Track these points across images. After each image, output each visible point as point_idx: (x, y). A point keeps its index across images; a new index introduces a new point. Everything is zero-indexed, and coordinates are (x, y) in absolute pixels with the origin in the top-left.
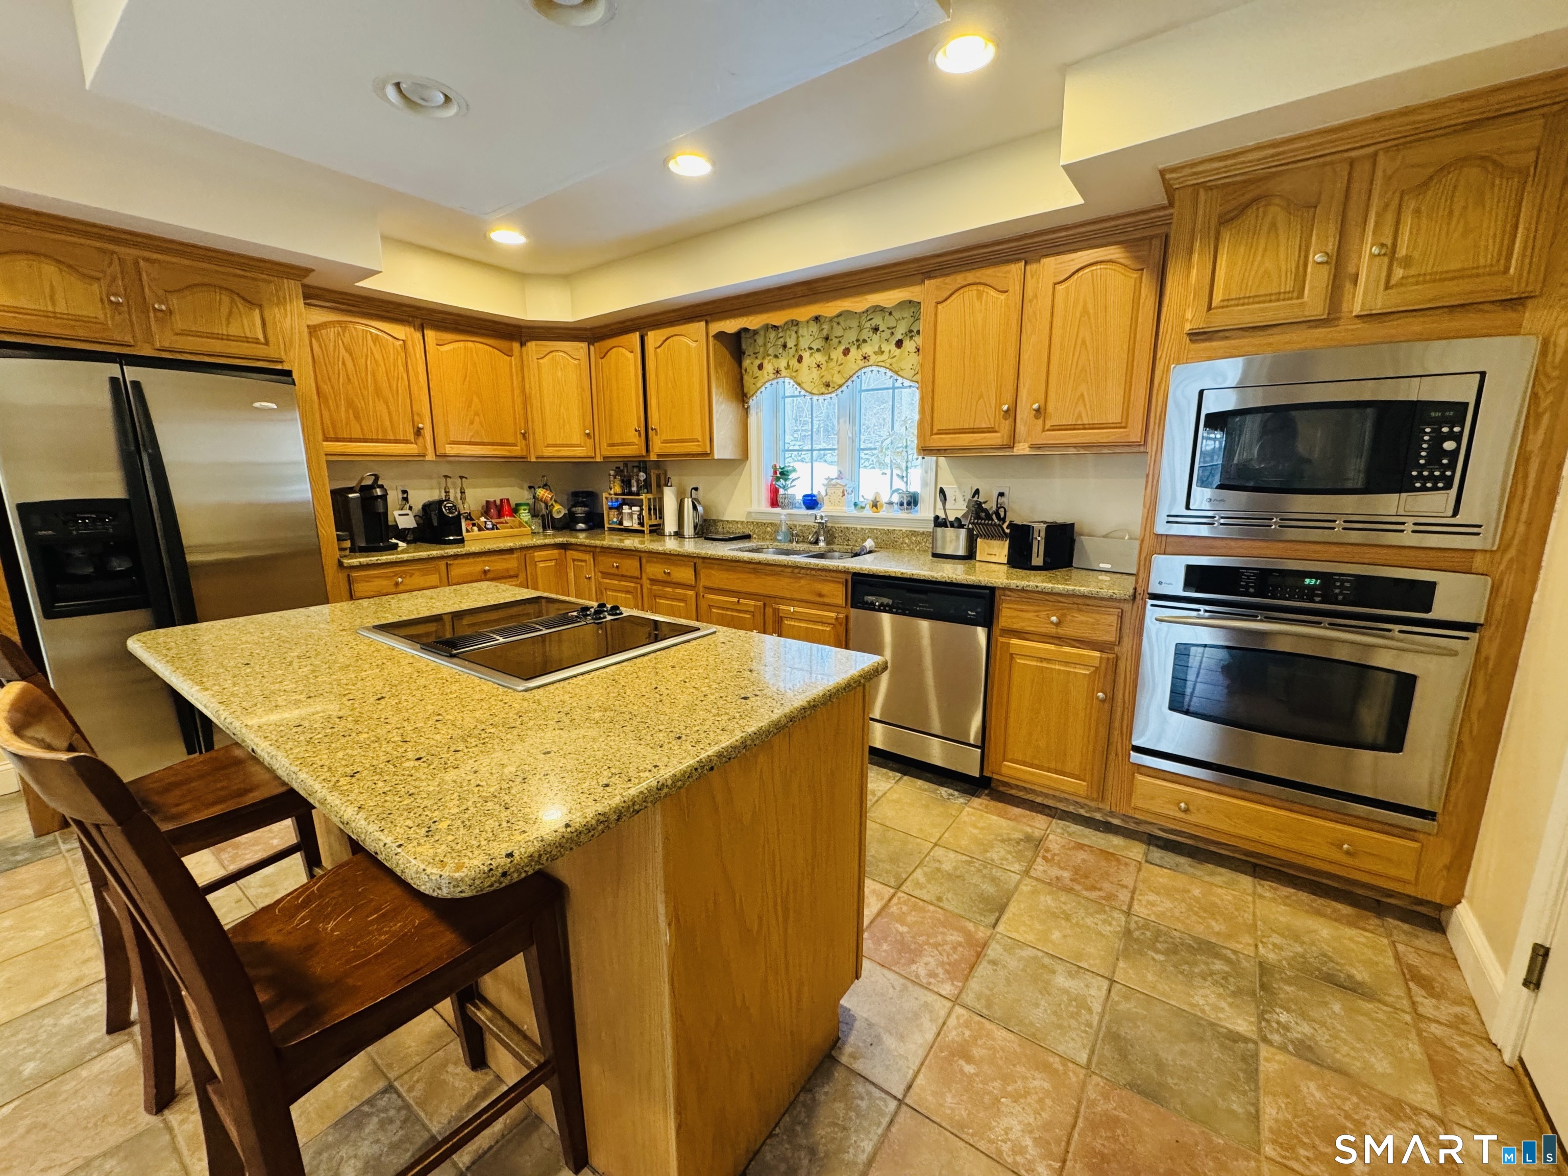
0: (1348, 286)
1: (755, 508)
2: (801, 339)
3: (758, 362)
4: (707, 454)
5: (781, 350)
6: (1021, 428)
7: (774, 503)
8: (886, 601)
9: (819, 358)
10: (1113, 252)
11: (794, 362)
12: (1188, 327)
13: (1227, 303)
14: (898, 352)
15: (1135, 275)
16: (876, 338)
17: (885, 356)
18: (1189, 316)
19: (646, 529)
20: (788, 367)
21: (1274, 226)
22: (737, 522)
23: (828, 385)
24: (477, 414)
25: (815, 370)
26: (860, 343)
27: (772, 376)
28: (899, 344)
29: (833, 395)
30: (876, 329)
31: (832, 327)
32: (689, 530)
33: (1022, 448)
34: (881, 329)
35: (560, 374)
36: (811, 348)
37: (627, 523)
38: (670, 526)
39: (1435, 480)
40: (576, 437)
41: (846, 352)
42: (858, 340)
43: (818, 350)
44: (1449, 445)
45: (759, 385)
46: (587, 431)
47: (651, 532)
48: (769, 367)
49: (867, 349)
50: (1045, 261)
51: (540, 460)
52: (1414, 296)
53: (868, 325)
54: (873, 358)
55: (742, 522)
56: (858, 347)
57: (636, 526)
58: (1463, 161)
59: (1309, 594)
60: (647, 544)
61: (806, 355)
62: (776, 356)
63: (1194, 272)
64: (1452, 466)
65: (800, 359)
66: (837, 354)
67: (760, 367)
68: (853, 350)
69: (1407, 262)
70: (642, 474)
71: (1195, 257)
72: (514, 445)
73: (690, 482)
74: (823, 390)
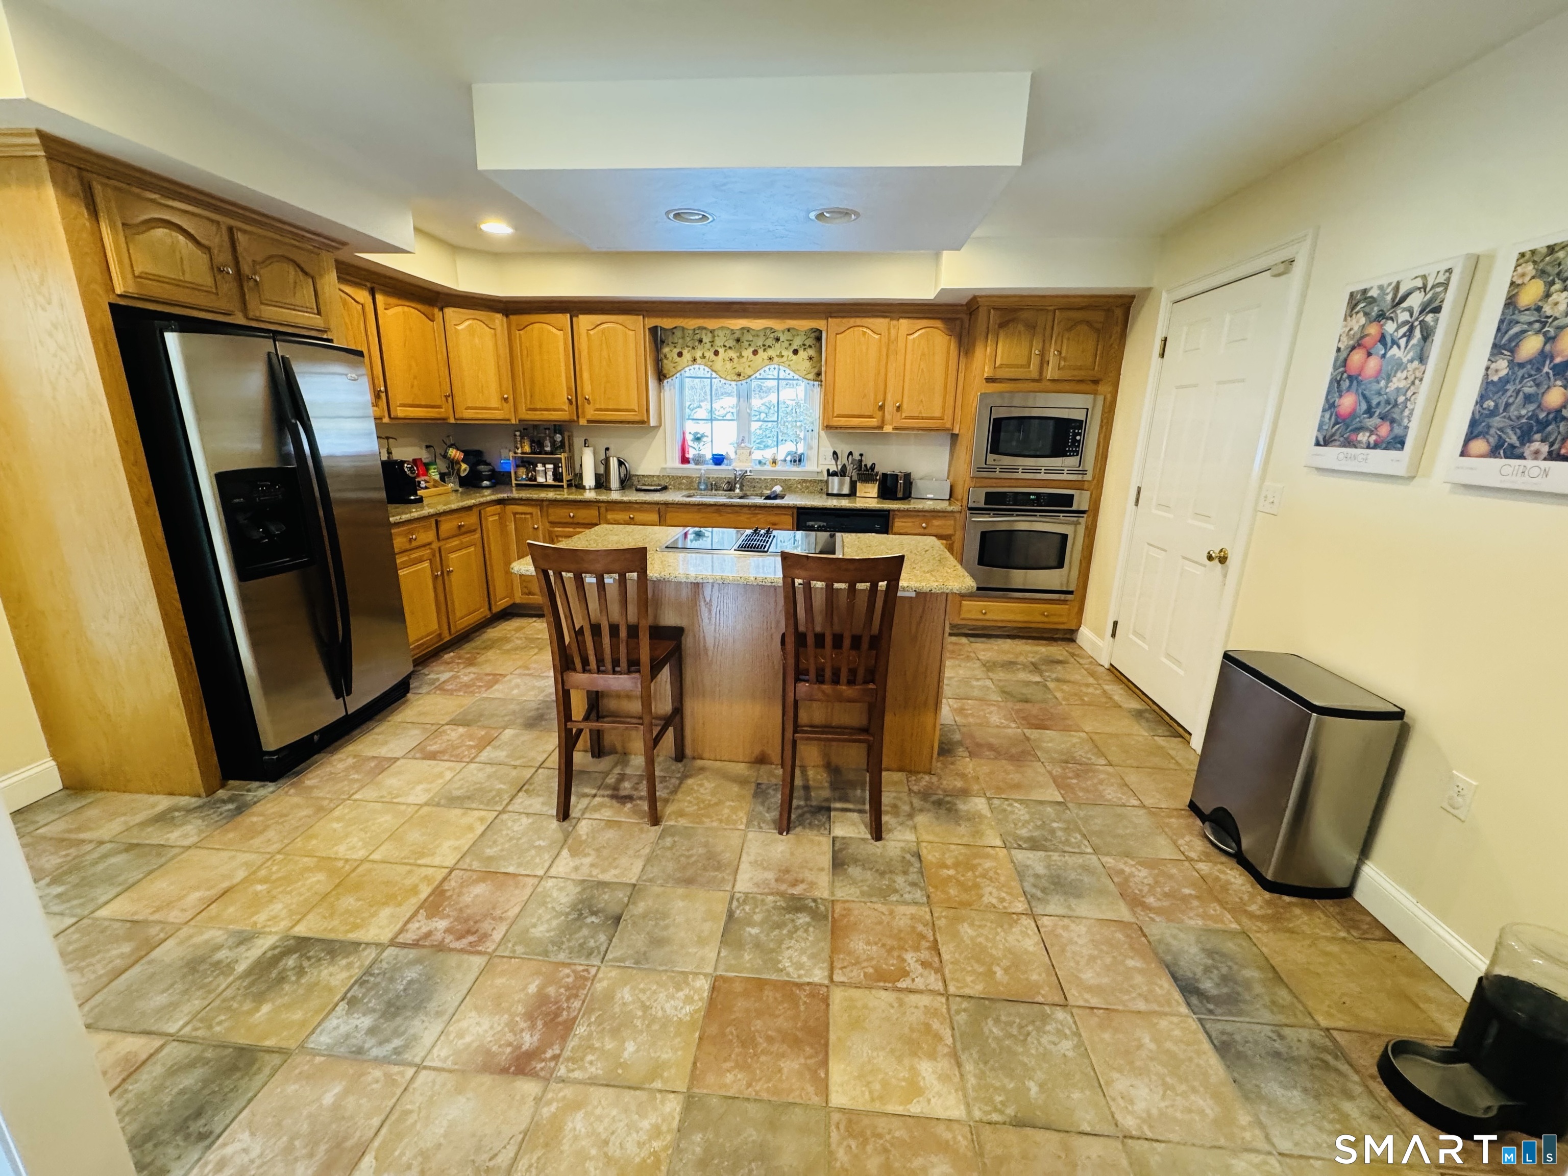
0: (1045, 365)
1: (670, 464)
2: (716, 338)
3: (676, 351)
4: (643, 422)
5: (697, 344)
6: (888, 417)
7: (685, 460)
8: (822, 524)
9: (732, 354)
10: (938, 324)
11: (710, 354)
12: (986, 375)
13: (1001, 366)
14: (794, 357)
15: (948, 337)
16: (778, 345)
17: (784, 359)
18: (986, 369)
19: (565, 484)
20: (703, 357)
21: (1020, 332)
22: (653, 476)
23: (739, 375)
24: (415, 378)
25: (728, 363)
26: (766, 348)
27: (690, 363)
28: (795, 352)
29: (744, 382)
30: (778, 340)
31: (743, 333)
32: (614, 483)
33: (888, 429)
34: (781, 339)
35: (477, 341)
36: (725, 346)
37: (541, 479)
38: (589, 480)
39: (1074, 452)
40: (495, 402)
41: (755, 353)
42: (764, 345)
43: (730, 348)
44: (1078, 438)
45: (679, 368)
46: (506, 396)
47: (569, 486)
48: (687, 355)
49: (771, 352)
50: (901, 321)
51: (459, 422)
52: (1067, 374)
53: (772, 336)
54: (776, 360)
55: (658, 476)
56: (765, 350)
57: (550, 481)
58: (1081, 322)
59: (1032, 503)
60: (565, 495)
61: (721, 351)
62: (693, 348)
63: (988, 349)
64: (1078, 446)
65: (716, 353)
66: (748, 353)
67: (680, 354)
68: (760, 351)
69: (1065, 359)
70: (558, 435)
71: (989, 341)
72: (439, 407)
73: (602, 443)
74: (735, 378)
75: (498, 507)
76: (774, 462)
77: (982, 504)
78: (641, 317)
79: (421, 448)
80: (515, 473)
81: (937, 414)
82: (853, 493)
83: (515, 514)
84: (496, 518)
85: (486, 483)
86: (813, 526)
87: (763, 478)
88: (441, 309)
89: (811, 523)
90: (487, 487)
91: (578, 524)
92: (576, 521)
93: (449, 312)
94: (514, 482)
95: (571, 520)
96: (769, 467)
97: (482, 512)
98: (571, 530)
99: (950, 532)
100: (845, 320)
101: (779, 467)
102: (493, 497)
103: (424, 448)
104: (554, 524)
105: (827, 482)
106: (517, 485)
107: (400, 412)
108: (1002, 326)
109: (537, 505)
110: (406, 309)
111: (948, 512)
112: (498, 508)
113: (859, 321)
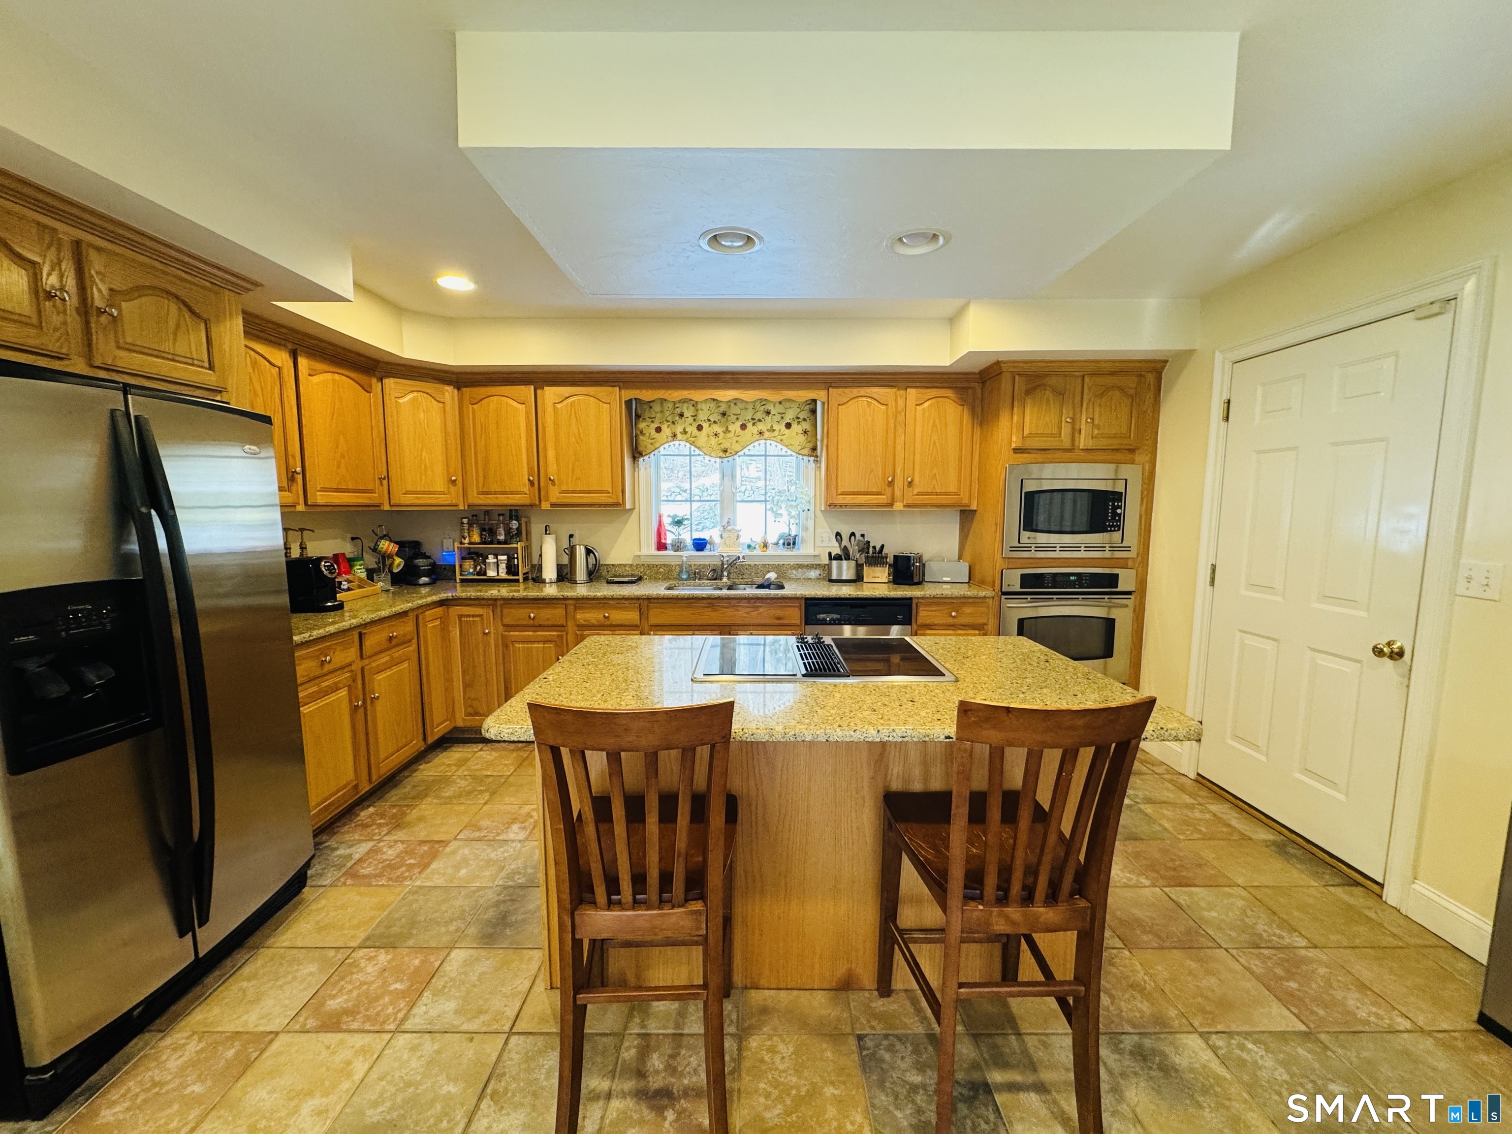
0: (1077, 435)
1: (645, 551)
2: (700, 412)
3: (655, 426)
4: (617, 505)
5: (677, 418)
6: (898, 493)
7: (661, 546)
8: (835, 616)
9: (717, 428)
10: (949, 393)
11: (692, 429)
12: (1013, 446)
13: (1030, 435)
14: (787, 431)
15: (960, 408)
16: (769, 419)
17: (776, 433)
18: (1014, 439)
19: (521, 578)
20: (685, 432)
21: (1048, 400)
22: (625, 565)
23: (725, 451)
24: (343, 456)
25: (713, 438)
26: (755, 422)
27: (670, 439)
28: (788, 426)
29: (730, 459)
30: (768, 413)
31: (730, 407)
32: (581, 574)
33: (899, 506)
34: (772, 413)
35: (422, 416)
36: (709, 420)
37: (491, 573)
38: (550, 572)
39: (1113, 526)
40: (440, 484)
41: (743, 427)
42: (753, 419)
43: (715, 422)
44: (1119, 511)
45: (657, 446)
46: (453, 478)
47: (526, 579)
48: (666, 431)
49: (761, 426)
50: (909, 390)
51: (394, 509)
52: (1103, 443)
53: (762, 409)
54: (767, 434)
55: (631, 565)
56: (754, 424)
57: (503, 575)
58: (1113, 387)
59: (1072, 585)
60: (522, 591)
61: (705, 425)
62: (673, 423)
63: (1015, 417)
64: (1119, 520)
65: (700, 428)
66: (735, 427)
67: (658, 430)
68: (749, 425)
69: (1098, 427)
70: (514, 522)
71: (1015, 409)
72: (371, 491)
73: (565, 530)
74: (721, 454)
75: (440, 609)
76: (765, 546)
77: (1018, 588)
78: (617, 389)
79: (344, 539)
80: (461, 566)
81: (953, 488)
82: (859, 578)
83: (460, 617)
84: (438, 622)
85: (424, 580)
86: (824, 620)
87: (752, 563)
88: (381, 380)
89: (822, 616)
90: (425, 585)
91: (540, 626)
92: (536, 623)
93: (389, 382)
94: (458, 577)
95: (531, 622)
96: (758, 552)
97: (421, 617)
98: (531, 633)
99: (982, 620)
100: (847, 390)
101: (770, 551)
102: (435, 598)
103: (349, 539)
104: (509, 627)
105: (829, 567)
106: (462, 581)
107: (321, 498)
108: (1028, 392)
109: (488, 605)
110: (336, 376)
111: (980, 598)
112: (439, 611)
113: (863, 391)
